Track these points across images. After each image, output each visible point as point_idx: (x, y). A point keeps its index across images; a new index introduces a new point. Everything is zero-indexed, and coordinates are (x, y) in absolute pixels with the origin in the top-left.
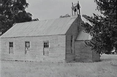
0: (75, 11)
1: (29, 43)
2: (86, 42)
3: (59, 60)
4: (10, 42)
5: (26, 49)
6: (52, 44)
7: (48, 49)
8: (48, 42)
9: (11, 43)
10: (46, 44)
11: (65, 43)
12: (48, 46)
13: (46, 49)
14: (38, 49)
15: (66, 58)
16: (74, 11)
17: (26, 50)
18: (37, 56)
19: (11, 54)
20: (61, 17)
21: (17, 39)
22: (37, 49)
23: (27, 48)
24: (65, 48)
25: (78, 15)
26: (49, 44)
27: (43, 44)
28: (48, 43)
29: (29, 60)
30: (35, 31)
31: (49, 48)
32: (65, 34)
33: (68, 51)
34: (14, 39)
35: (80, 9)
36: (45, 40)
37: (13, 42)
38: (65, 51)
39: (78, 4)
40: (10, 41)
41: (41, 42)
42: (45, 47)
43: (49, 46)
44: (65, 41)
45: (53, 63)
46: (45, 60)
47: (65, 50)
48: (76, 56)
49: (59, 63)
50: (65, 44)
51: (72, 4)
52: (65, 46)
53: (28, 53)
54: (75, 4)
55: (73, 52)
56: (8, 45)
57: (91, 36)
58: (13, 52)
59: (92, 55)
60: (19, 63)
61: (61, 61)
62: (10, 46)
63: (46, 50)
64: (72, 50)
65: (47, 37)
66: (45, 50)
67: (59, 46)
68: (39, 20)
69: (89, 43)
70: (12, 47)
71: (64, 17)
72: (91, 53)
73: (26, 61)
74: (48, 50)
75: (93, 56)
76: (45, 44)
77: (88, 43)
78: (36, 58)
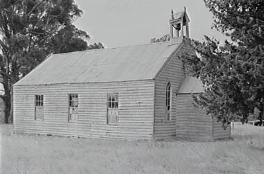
0: (178, 28)
1: (77, 97)
2: (195, 97)
3: (139, 135)
4: (37, 96)
5: (71, 109)
6: (126, 100)
7: (117, 112)
8: (117, 97)
9: (40, 96)
10: (113, 100)
11: (152, 99)
12: (117, 104)
13: (112, 112)
15: (154, 130)
16: (176, 29)
17: (71, 112)
18: (92, 125)
19: (38, 122)
20: (153, 41)
21: (52, 89)
22: (93, 110)
23: (73, 109)
24: (153, 110)
25: (184, 37)
26: (120, 100)
27: (106, 101)
28: (117, 99)
29: (76, 135)
30: (91, 71)
31: (119, 108)
32: (154, 79)
33: (160, 117)
34: (45, 88)
35: (189, 25)
36: (111, 92)
37: (42, 96)
38: (153, 116)
39: (185, 13)
40: (36, 94)
41: (103, 95)
42: (110, 107)
43: (119, 105)
44: (153, 94)
46: (109, 135)
47: (153, 113)
48: (178, 127)
49: (139, 141)
50: (153, 102)
51: (172, 12)
52: (153, 105)
53: (73, 119)
54: (177, 14)
55: (170, 118)
56: (32, 101)
57: (204, 83)
58: (42, 117)
59: (211, 126)
61: (143, 139)
62: (37, 104)
63: (113, 114)
64: (169, 115)
65: (116, 85)
66: (110, 114)
67: (141, 105)
68: (103, 48)
70: (40, 107)
71: (158, 41)
73: (69, 137)
74: (117, 114)
75: (213, 127)
76: (110, 100)
77: (199, 100)
78: (92, 130)
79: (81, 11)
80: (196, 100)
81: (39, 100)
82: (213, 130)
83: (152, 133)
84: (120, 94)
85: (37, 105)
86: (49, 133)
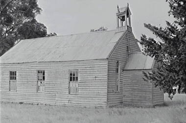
0: (123, 19)
1: (44, 73)
2: (145, 73)
3: (95, 103)
4: (11, 72)
5: (39, 83)
6: (84, 75)
7: (77, 84)
8: (77, 73)
9: (13, 72)
10: (74, 75)
11: (106, 74)
12: (77, 78)
13: (73, 84)
14: (60, 83)
15: (108, 99)
16: (121, 20)
17: (39, 85)
18: (57, 95)
19: (12, 92)
21: (23, 66)
22: (57, 83)
23: (41, 82)
24: (106, 83)
25: (128, 26)
26: (79, 75)
27: (68, 76)
29: (44, 103)
30: (55, 52)
31: (79, 81)
32: (107, 59)
33: (112, 88)
34: (18, 66)
35: (131, 17)
36: (72, 69)
37: (16, 72)
38: (107, 87)
40: (11, 70)
42: (71, 80)
43: (79, 79)
45: (86, 108)
46: (71, 103)
47: (107, 85)
48: (124, 96)
49: (96, 108)
50: (107, 76)
51: (118, 7)
52: (106, 79)
53: (41, 90)
54: (122, 9)
55: (119, 89)
56: (8, 76)
58: (15, 89)
59: (151, 95)
60: (27, 108)
61: (99, 105)
63: (74, 86)
64: (117, 86)
65: (76, 64)
66: (71, 86)
67: (97, 79)
69: (150, 74)
70: (14, 80)
72: (151, 91)
73: (38, 104)
74: (77, 86)
75: (153, 96)
76: (71, 75)
77: (148, 75)
78: (56, 99)
79: (40, 9)
80: (146, 76)
81: (13, 75)
82: (153, 98)
83: (106, 101)
84: (79, 71)
85: (11, 79)
86: (21, 101)
